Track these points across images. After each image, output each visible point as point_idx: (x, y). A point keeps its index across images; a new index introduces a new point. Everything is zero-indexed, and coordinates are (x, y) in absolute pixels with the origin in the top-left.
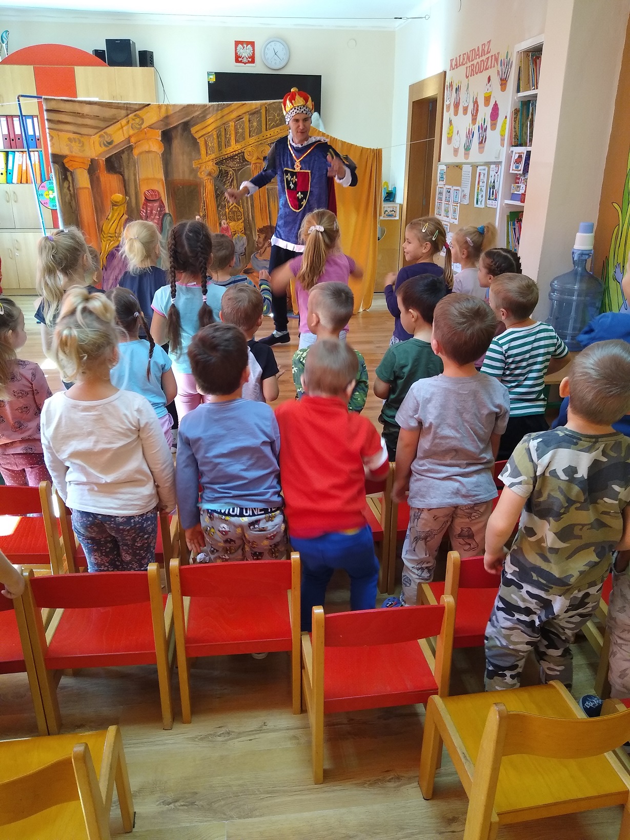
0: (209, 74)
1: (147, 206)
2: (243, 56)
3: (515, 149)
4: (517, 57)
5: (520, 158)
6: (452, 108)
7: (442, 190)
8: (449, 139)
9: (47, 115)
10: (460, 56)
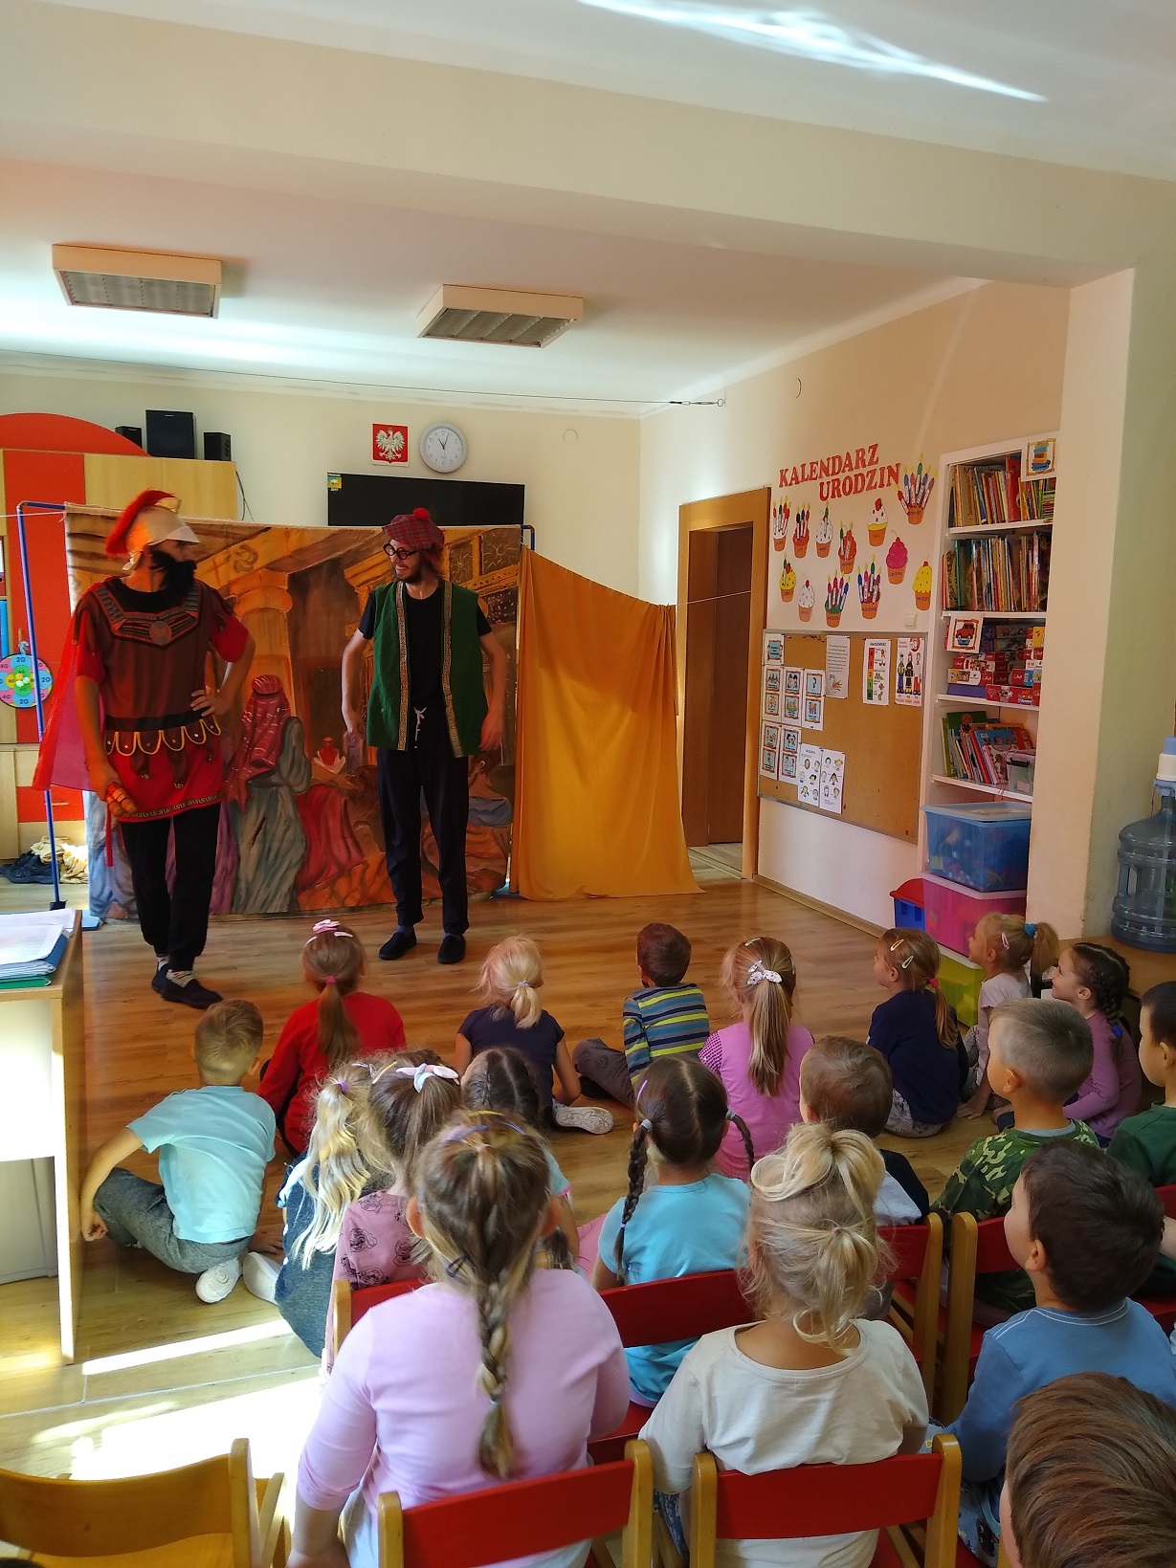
0: (331, 476)
1: (256, 705)
2: (387, 450)
3: (954, 615)
4: (946, 473)
5: (969, 627)
6: (790, 544)
7: (776, 673)
8: (787, 594)
9: (72, 543)
10: (803, 466)
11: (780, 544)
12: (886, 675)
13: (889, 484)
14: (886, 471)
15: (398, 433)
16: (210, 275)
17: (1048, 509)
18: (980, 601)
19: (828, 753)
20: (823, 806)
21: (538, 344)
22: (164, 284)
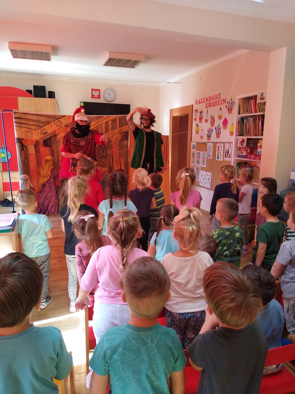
0: (81, 102)
2: (95, 95)
3: (239, 137)
4: (238, 101)
5: (243, 141)
6: (198, 120)
7: (194, 153)
8: (197, 132)
9: (15, 120)
10: (201, 99)
11: (195, 119)
12: (222, 153)
13: (223, 104)
14: (223, 100)
15: (98, 91)
16: (49, 50)
17: (264, 110)
18: (246, 134)
19: (207, 173)
20: (206, 186)
21: (134, 68)
22: (37, 52)
